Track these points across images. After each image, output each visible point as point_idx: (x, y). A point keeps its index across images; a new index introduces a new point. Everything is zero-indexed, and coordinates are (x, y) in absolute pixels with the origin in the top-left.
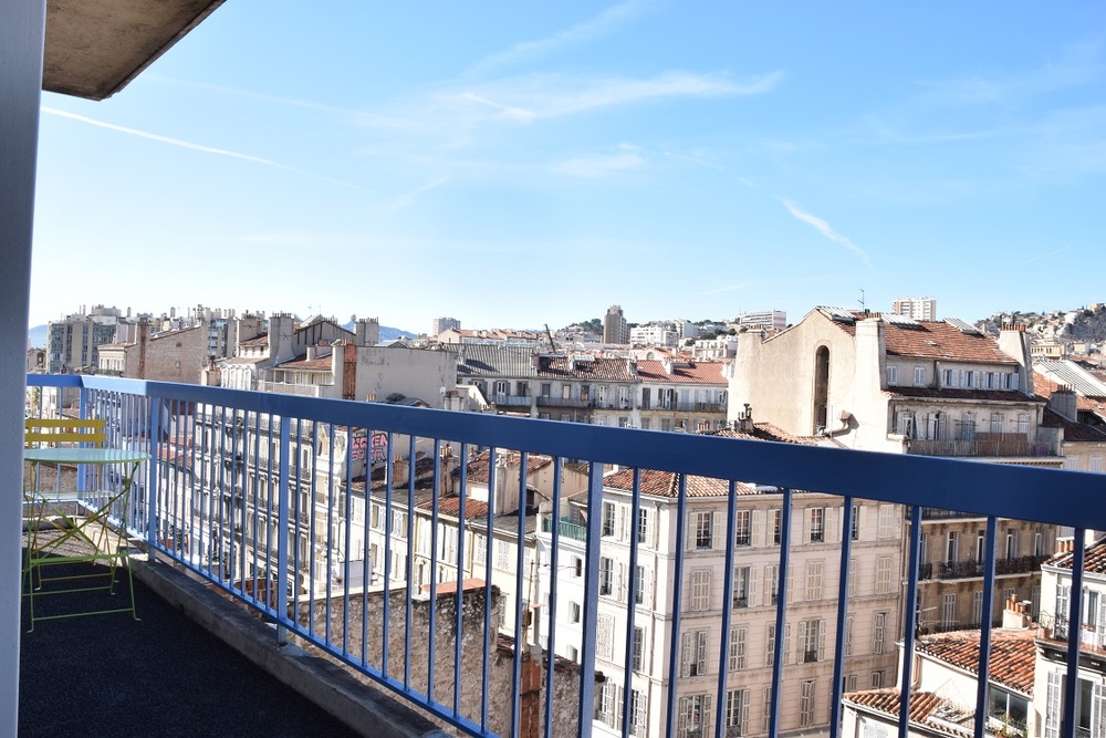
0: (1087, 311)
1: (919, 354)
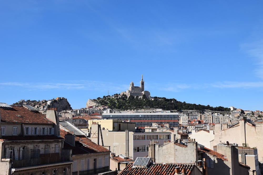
0: (55, 100)
1: (15, 121)
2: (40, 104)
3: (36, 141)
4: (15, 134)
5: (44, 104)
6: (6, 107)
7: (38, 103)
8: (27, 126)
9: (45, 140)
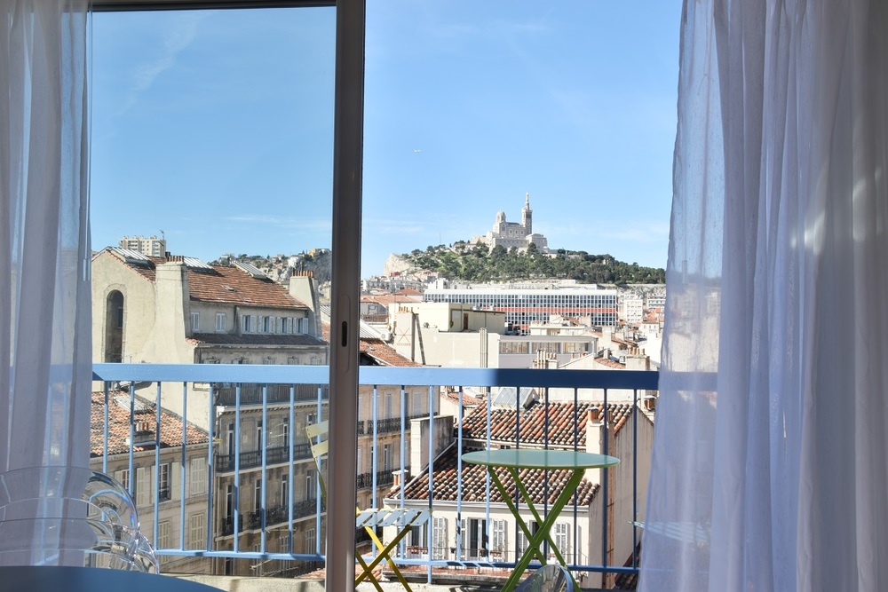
0: (307, 256)
1: (220, 300)
2: (271, 266)
3: (268, 346)
4: (221, 331)
5: (280, 266)
6: (199, 268)
7: (266, 261)
8: (247, 312)
9: (288, 346)
